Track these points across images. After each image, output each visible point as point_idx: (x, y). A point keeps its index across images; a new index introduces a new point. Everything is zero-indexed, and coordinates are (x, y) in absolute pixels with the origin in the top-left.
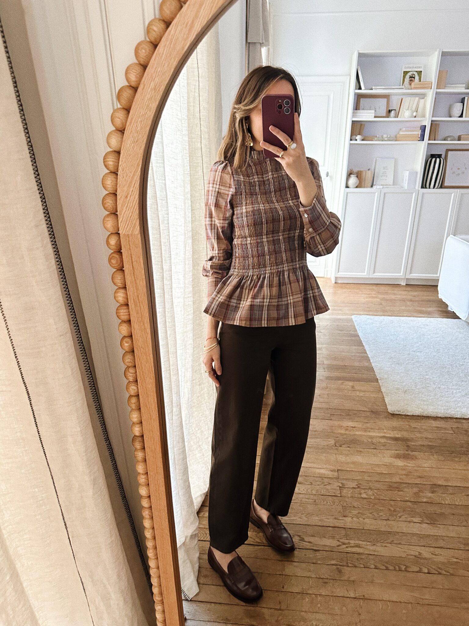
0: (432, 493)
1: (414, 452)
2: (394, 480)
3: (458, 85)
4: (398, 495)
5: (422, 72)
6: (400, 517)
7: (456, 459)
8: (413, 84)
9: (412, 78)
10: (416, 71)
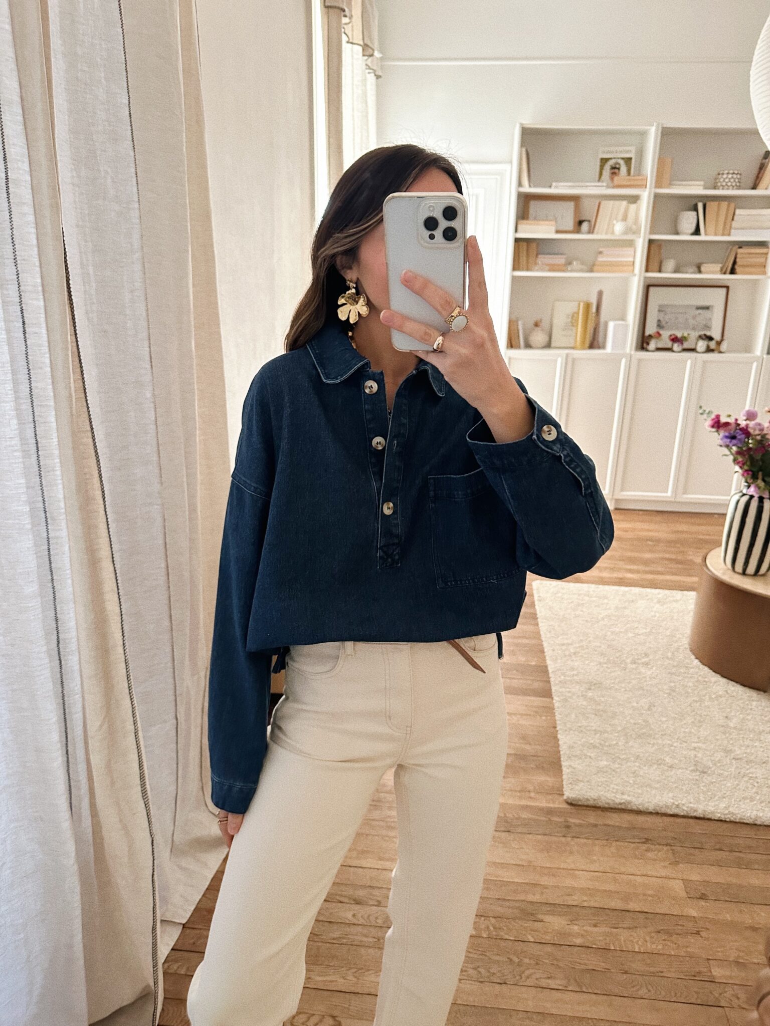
0: (595, 926)
1: (575, 839)
2: (530, 898)
3: (690, 183)
4: (532, 930)
5: (633, 161)
6: (528, 978)
7: (650, 855)
8: (616, 178)
9: (615, 169)
10: (623, 159)
